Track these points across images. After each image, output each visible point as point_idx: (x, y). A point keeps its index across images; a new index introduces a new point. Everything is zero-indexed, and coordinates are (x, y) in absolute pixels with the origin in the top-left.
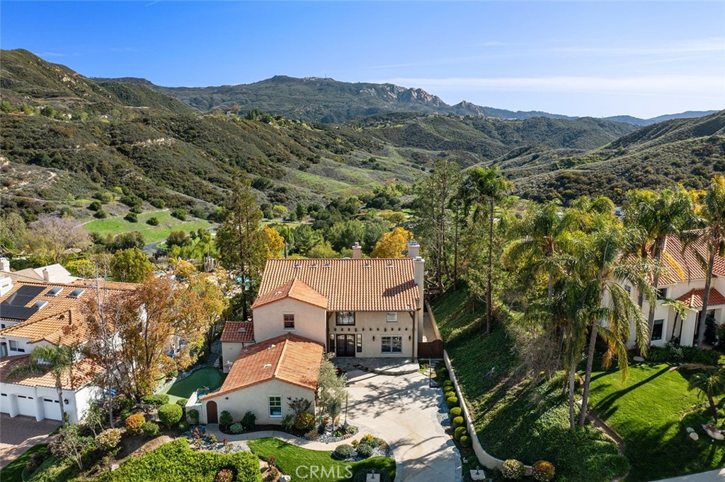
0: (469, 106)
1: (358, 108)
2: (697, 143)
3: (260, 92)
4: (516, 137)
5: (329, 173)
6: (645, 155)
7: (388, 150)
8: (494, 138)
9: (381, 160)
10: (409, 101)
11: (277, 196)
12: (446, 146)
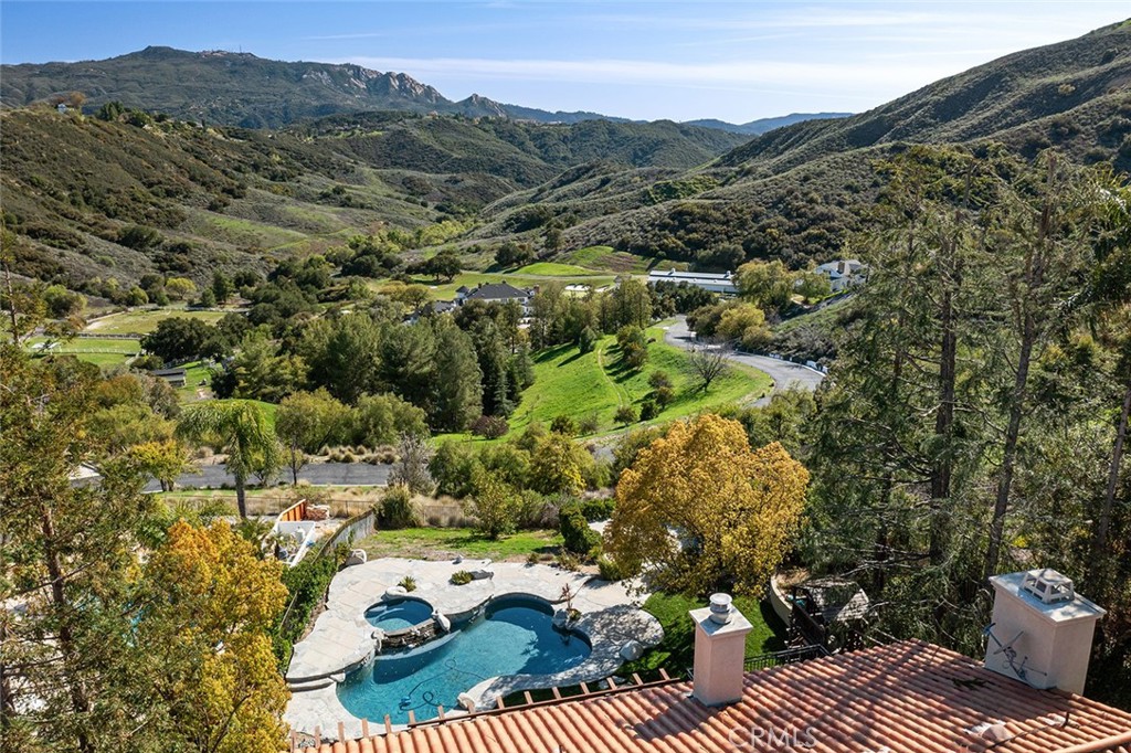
0: (484, 102)
1: (302, 105)
2: (877, 155)
3: (122, 76)
4: (564, 150)
5: (265, 216)
6: (802, 174)
7: (362, 173)
8: (529, 152)
9: (353, 190)
10: (387, 93)
11: (172, 260)
12: (456, 166)
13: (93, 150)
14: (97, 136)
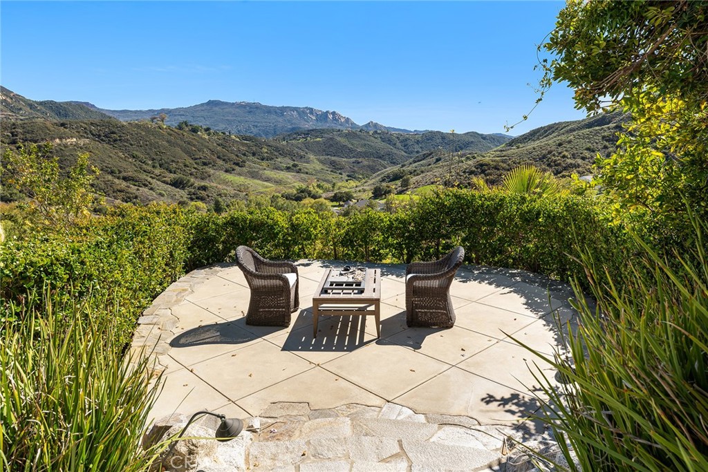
0: (376, 125)
1: (283, 127)
3: (197, 115)
4: (417, 148)
5: (254, 175)
7: (309, 158)
8: (398, 148)
9: (302, 165)
10: (326, 122)
11: (197, 194)
12: (360, 155)
13: (168, 142)
14: (171, 135)
